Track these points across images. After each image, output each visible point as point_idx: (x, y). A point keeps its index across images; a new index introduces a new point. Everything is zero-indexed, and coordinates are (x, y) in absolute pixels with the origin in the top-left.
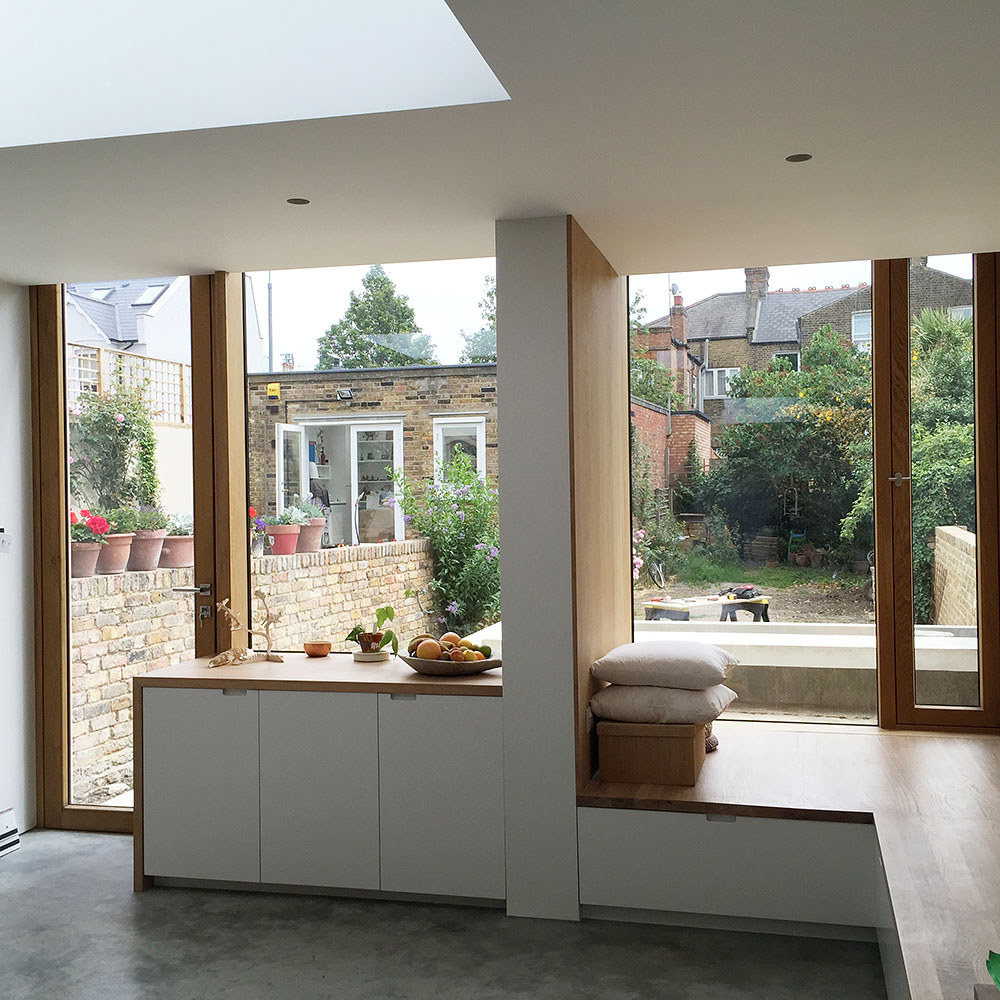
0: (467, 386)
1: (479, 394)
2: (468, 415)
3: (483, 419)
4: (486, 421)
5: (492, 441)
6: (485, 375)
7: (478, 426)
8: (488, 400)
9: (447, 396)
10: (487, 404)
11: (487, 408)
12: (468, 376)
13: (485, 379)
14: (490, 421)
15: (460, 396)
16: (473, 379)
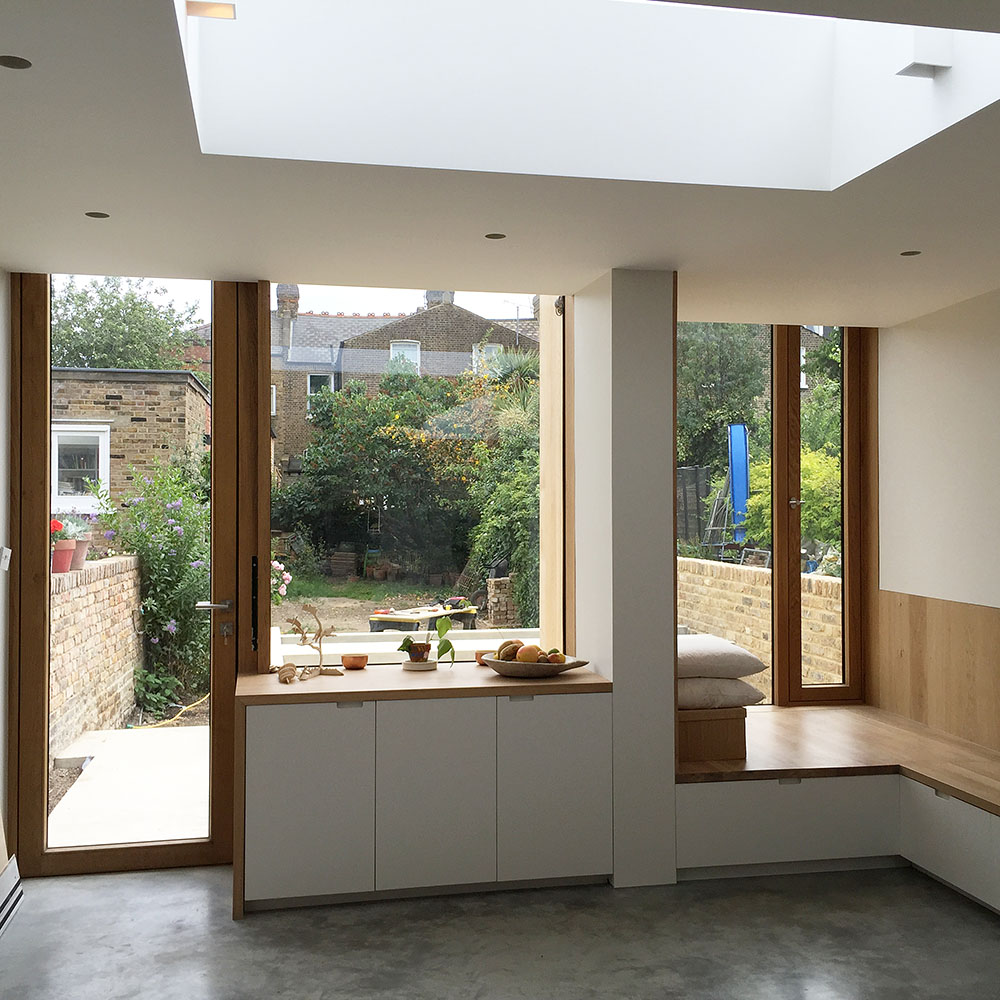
0: (88, 392)
1: (102, 400)
2: (90, 423)
3: (108, 428)
4: (111, 430)
5: (117, 451)
6: (109, 382)
7: (101, 436)
8: (113, 408)
9: (64, 401)
10: (112, 412)
11: (112, 417)
12: (91, 381)
13: (110, 385)
14: (115, 430)
15: (80, 402)
16: (96, 385)
